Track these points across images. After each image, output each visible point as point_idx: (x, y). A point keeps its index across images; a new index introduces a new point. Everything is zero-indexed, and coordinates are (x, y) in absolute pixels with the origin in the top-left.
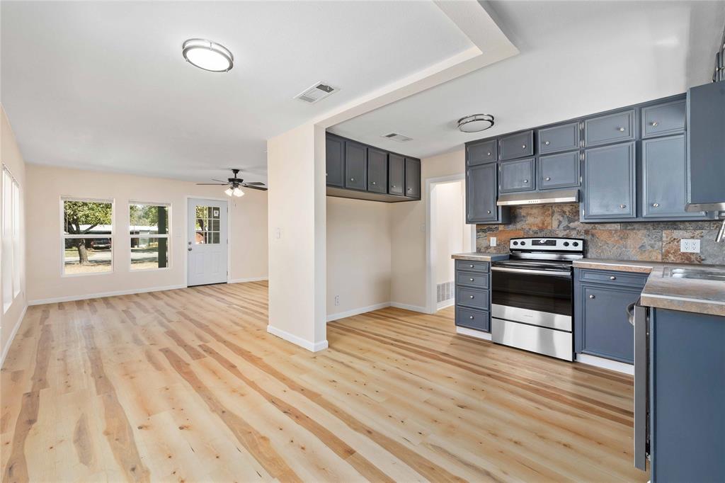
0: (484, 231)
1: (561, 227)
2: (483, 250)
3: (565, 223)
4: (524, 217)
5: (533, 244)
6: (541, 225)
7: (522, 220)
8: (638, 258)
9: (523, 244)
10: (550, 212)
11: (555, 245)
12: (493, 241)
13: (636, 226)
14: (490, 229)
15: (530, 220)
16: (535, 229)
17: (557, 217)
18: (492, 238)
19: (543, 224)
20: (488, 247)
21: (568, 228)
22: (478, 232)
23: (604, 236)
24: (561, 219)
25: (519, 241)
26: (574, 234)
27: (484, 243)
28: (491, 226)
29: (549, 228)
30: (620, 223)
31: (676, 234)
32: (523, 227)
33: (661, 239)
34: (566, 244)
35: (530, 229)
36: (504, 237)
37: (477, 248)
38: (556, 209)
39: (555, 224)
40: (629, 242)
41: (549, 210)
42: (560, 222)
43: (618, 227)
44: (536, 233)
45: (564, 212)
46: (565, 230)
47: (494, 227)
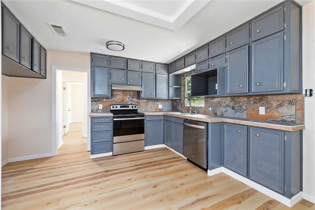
0: (96, 101)
1: (130, 100)
2: (95, 111)
3: (131, 99)
4: (115, 95)
5: (121, 107)
6: (122, 99)
7: (115, 97)
8: (150, 111)
9: (116, 107)
10: (126, 94)
11: (129, 107)
12: (101, 107)
13: (150, 100)
14: (99, 101)
15: (118, 97)
16: (120, 101)
17: (128, 96)
18: (100, 105)
19: (123, 99)
20: (98, 110)
21: (132, 101)
22: (92, 101)
23: (142, 104)
24: (130, 97)
25: (115, 106)
26: (133, 103)
27: (95, 107)
28: (99, 99)
29: (125, 101)
30: (146, 99)
31: (158, 103)
32: (115, 100)
33: (155, 105)
34: (133, 107)
35: (118, 101)
36: (106, 104)
37: (91, 110)
38: (128, 93)
39: (128, 99)
40: (148, 106)
41: (125, 93)
42: (129, 98)
43: (145, 101)
44: (120, 102)
45: (131, 94)
46: (131, 101)
47: (101, 99)
